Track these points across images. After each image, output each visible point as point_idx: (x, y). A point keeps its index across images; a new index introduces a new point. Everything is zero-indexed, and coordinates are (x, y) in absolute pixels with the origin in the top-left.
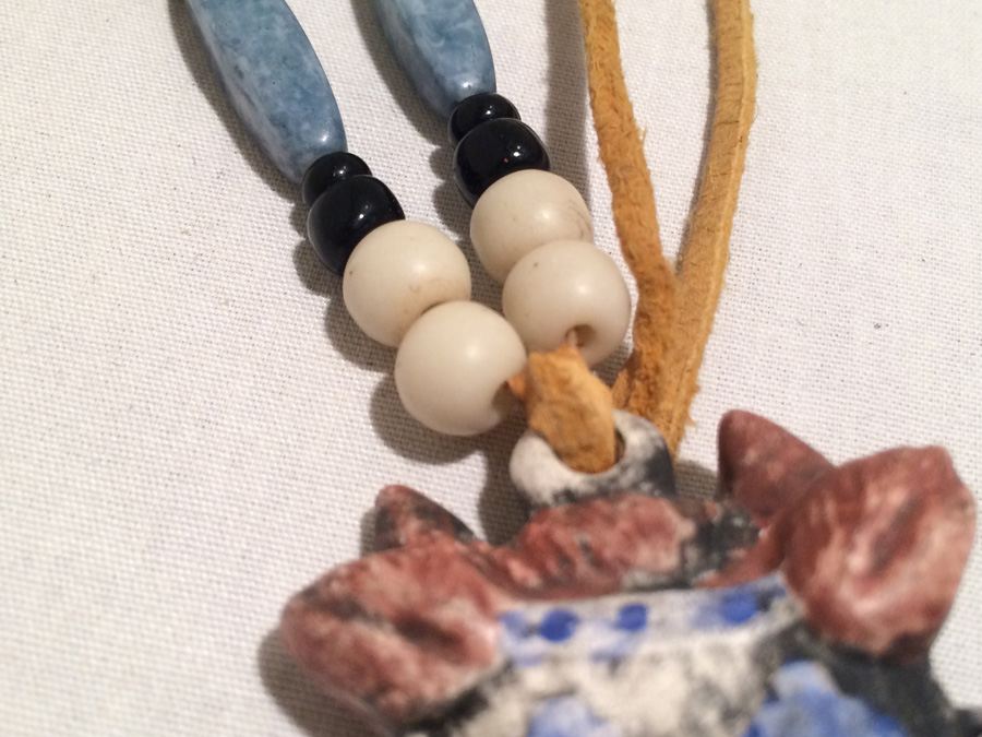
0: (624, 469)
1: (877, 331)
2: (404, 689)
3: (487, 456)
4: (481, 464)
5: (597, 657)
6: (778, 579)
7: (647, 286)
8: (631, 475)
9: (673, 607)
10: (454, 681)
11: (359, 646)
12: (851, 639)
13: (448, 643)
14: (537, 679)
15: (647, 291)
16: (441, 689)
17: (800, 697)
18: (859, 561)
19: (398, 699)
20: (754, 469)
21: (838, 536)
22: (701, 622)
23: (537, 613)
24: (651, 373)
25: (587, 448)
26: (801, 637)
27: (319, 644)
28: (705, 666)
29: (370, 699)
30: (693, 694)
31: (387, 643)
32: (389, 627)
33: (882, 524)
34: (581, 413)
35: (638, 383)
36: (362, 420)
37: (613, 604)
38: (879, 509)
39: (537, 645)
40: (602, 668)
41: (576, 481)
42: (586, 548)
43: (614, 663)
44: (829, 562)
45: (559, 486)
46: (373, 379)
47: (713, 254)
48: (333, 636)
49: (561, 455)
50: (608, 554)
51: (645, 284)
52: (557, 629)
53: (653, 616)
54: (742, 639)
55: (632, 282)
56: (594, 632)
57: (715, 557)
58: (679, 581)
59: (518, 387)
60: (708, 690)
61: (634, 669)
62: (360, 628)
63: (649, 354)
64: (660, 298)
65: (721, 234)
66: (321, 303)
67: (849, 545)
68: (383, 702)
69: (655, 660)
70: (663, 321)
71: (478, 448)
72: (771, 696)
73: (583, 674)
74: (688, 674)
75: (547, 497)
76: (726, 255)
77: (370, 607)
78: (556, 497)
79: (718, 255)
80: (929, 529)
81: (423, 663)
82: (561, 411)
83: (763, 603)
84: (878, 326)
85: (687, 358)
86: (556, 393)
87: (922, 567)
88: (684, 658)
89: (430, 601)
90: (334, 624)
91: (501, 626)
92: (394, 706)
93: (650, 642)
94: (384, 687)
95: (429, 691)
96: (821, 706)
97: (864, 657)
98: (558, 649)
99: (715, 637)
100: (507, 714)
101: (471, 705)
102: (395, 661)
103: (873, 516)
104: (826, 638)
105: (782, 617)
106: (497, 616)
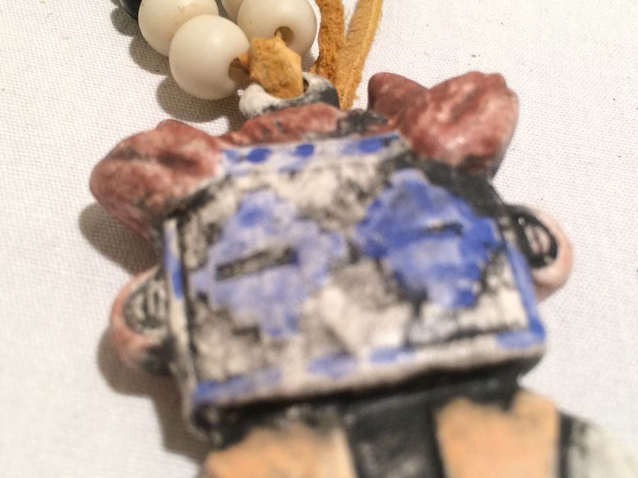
0: (307, 95)
1: (473, 59)
2: (163, 192)
3: (230, 119)
4: (225, 123)
5: (282, 170)
6: (397, 132)
7: (326, 8)
8: (311, 97)
10: (193, 185)
11: (134, 172)
12: (437, 157)
13: (190, 165)
14: (244, 182)
15: (325, 11)
16: (185, 191)
17: (405, 184)
18: (443, 116)
19: (159, 198)
20: (387, 93)
21: (431, 106)
22: (347, 151)
23: (246, 151)
24: (329, 62)
25: (286, 85)
26: (408, 159)
28: (348, 172)
29: (141, 205)
30: (341, 187)
31: (152, 168)
32: (153, 161)
33: (458, 99)
34: (281, 65)
35: (321, 70)
36: (151, 99)
37: (293, 146)
38: (456, 93)
39: (246, 165)
40: (286, 176)
42: (279, 124)
43: (293, 173)
45: (266, 104)
46: (158, 79)
47: (371, 10)
48: (119, 170)
49: (267, 91)
50: (293, 125)
52: (258, 157)
53: (318, 149)
54: (372, 159)
55: (316, 9)
56: (280, 156)
57: (359, 128)
58: (336, 134)
59: (244, 59)
60: (351, 185)
61: (306, 175)
62: (136, 163)
63: (328, 51)
64: (334, 16)
66: (128, 40)
67: (438, 108)
69: (318, 171)
70: (336, 30)
71: (224, 115)
72: (388, 185)
73: (273, 178)
74: (339, 177)
75: (259, 111)
77: (142, 152)
78: (265, 110)
79: (374, 10)
80: (487, 101)
81: (174, 177)
82: (268, 63)
83: (387, 142)
84: (474, 56)
85: (354, 61)
86: (265, 54)
87: (483, 118)
88: (336, 169)
89: (179, 142)
90: (119, 163)
91: (223, 157)
92: (156, 204)
93: (315, 162)
94: (150, 193)
95: (178, 191)
96: (419, 191)
97: (445, 167)
98: (259, 167)
99: (356, 158)
100: (226, 202)
101: (202, 199)
102: (157, 177)
103: (451, 96)
104: (423, 157)
105: (396, 149)
106: (221, 151)
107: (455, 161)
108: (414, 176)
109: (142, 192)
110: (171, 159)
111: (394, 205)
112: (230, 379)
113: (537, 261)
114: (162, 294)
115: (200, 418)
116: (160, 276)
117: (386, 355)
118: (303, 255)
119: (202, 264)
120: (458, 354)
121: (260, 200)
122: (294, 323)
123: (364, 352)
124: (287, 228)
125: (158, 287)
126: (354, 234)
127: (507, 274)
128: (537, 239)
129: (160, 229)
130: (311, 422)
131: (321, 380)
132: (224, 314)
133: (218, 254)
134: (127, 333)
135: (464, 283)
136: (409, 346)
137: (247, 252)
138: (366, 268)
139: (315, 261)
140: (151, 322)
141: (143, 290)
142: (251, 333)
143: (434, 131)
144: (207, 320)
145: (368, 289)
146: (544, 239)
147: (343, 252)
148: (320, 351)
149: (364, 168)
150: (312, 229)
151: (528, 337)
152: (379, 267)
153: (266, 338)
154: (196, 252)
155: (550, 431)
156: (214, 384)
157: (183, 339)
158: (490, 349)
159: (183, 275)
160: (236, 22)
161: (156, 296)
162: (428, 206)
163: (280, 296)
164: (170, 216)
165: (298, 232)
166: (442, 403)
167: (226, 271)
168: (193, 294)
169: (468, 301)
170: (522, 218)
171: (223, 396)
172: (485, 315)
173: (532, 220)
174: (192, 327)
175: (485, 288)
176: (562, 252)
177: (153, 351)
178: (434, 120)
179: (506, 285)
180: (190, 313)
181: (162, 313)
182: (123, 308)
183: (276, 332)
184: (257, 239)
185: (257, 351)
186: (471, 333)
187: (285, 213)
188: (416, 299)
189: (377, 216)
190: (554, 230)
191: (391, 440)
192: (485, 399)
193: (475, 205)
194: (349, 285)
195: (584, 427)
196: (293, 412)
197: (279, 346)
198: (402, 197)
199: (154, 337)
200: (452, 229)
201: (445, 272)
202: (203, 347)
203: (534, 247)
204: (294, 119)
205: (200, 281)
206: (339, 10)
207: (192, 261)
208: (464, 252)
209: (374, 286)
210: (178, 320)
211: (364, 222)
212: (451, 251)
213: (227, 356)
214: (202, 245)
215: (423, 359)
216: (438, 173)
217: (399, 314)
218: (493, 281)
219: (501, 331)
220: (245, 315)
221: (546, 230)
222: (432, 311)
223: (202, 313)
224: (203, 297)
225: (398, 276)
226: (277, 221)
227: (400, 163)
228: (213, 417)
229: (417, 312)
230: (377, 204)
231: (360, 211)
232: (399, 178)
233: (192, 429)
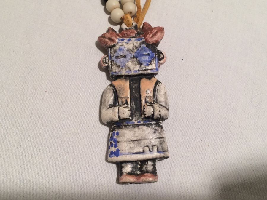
0: (132, 27)
5: (126, 43)
6: (143, 37)
9: (133, 39)
10: (113, 44)
11: (105, 40)
12: (148, 43)
13: (113, 40)
14: (120, 44)
17: (143, 47)
18: (150, 36)
19: (108, 45)
20: (145, 28)
22: (135, 41)
23: (121, 39)
24: (138, 18)
25: (129, 25)
27: (101, 40)
28: (135, 44)
30: (134, 46)
31: (107, 40)
33: (154, 33)
34: (128, 21)
35: (136, 19)
36: (107, 20)
37: (128, 38)
39: (121, 41)
41: (127, 28)
42: (126, 33)
44: (148, 36)
45: (125, 28)
46: (108, 16)
49: (126, 25)
51: (138, 8)
52: (122, 40)
53: (131, 40)
54: (139, 42)
56: (126, 40)
57: (138, 35)
58: (134, 37)
59: (123, 18)
61: (129, 44)
62: (105, 39)
63: (138, 15)
64: (139, 9)
65: (149, 2)
66: (103, 7)
67: (150, 35)
68: (107, 45)
69: (131, 43)
72: (140, 47)
73: (124, 44)
76: (149, 4)
77: (106, 37)
81: (110, 42)
82: (126, 20)
83: (142, 39)
84: (166, 14)
85: (142, 16)
86: (126, 19)
87: (156, 37)
88: (133, 43)
89: (111, 37)
90: (103, 38)
91: (117, 40)
92: (107, 46)
93: (131, 42)
94: (107, 44)
95: (111, 44)
96: (145, 48)
97: (149, 44)
98: (122, 42)
99: (137, 42)
100: (117, 47)
101: (114, 46)
102: (108, 42)
103: (153, 32)
104: (146, 42)
105: (143, 41)
106: (117, 39)
107: (151, 43)
108: (144, 46)
109: (106, 44)
110: (110, 39)
111: (140, 50)
112: (116, 72)
113: (160, 60)
114: (108, 59)
115: (112, 76)
116: (108, 56)
117: (136, 71)
118: (127, 57)
119: (113, 56)
120: (146, 72)
121: (122, 47)
122: (125, 66)
123: (133, 71)
124: (125, 52)
125: (107, 58)
126: (134, 54)
127: (155, 62)
128: (161, 56)
129: (108, 49)
130: (125, 79)
131: (127, 74)
132: (116, 63)
133: (116, 55)
134: (103, 64)
135: (148, 63)
136: (139, 70)
137: (119, 55)
138: (135, 59)
139: (128, 57)
140: (106, 63)
141: (105, 58)
142: (119, 67)
143: (148, 39)
144: (113, 64)
145: (135, 62)
146: (162, 56)
147: (132, 57)
148: (127, 70)
149: (137, 43)
150: (129, 52)
151: (155, 71)
152: (137, 60)
153: (121, 68)
154: (113, 54)
155: (154, 83)
156: (114, 72)
157: (110, 66)
158: (149, 72)
159: (111, 57)
160: (122, 10)
161: (107, 59)
162: (145, 51)
163: (123, 62)
164: (109, 48)
165: (127, 53)
166: (142, 78)
167: (116, 57)
168: (112, 60)
169: (148, 65)
170: (160, 53)
171: (115, 74)
172: (150, 67)
173: (161, 53)
174: (111, 64)
175: (151, 63)
176: (164, 58)
177: (106, 67)
178: (149, 36)
179: (154, 63)
180: (111, 63)
181: (108, 62)
182: (102, 60)
183: (122, 67)
184: (121, 53)
185: (119, 69)
186: (147, 70)
187: (125, 50)
188: (141, 64)
189: (138, 52)
190: (164, 55)
191: (135, 82)
192: (147, 78)
193: (153, 51)
194: (132, 62)
195: (160, 82)
196: (123, 77)
197: (122, 69)
198: (142, 49)
199: (106, 65)
200: (148, 54)
201: (146, 61)
202: (113, 68)
203: (160, 57)
204: (129, 33)
205: (113, 58)
206: (140, 8)
207: (112, 55)
208: (149, 58)
209: (136, 62)
210: (110, 64)
211: (136, 52)
212: (147, 58)
213: (116, 69)
214: (114, 53)
215: (140, 72)
216: (148, 45)
217: (138, 66)
218: (152, 63)
219: (151, 70)
220: (118, 64)
221: (163, 55)
222: (142, 66)
223: (113, 63)
224: (113, 61)
225: (139, 61)
226: (124, 51)
227: (143, 43)
228: (113, 76)
229: (141, 66)
230: (138, 50)
231: (136, 51)
232: (142, 46)
233: (111, 77)
